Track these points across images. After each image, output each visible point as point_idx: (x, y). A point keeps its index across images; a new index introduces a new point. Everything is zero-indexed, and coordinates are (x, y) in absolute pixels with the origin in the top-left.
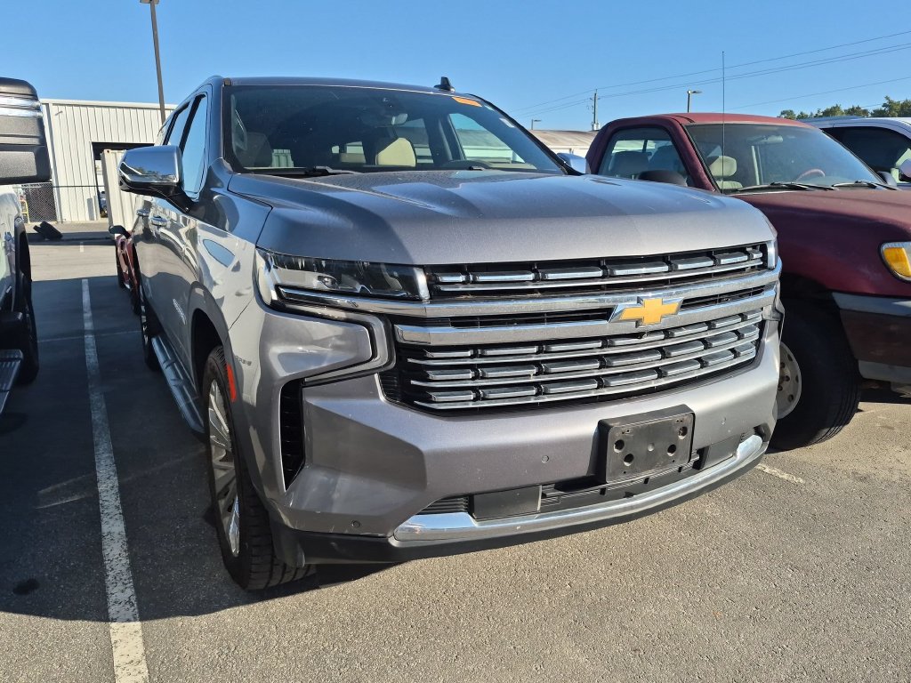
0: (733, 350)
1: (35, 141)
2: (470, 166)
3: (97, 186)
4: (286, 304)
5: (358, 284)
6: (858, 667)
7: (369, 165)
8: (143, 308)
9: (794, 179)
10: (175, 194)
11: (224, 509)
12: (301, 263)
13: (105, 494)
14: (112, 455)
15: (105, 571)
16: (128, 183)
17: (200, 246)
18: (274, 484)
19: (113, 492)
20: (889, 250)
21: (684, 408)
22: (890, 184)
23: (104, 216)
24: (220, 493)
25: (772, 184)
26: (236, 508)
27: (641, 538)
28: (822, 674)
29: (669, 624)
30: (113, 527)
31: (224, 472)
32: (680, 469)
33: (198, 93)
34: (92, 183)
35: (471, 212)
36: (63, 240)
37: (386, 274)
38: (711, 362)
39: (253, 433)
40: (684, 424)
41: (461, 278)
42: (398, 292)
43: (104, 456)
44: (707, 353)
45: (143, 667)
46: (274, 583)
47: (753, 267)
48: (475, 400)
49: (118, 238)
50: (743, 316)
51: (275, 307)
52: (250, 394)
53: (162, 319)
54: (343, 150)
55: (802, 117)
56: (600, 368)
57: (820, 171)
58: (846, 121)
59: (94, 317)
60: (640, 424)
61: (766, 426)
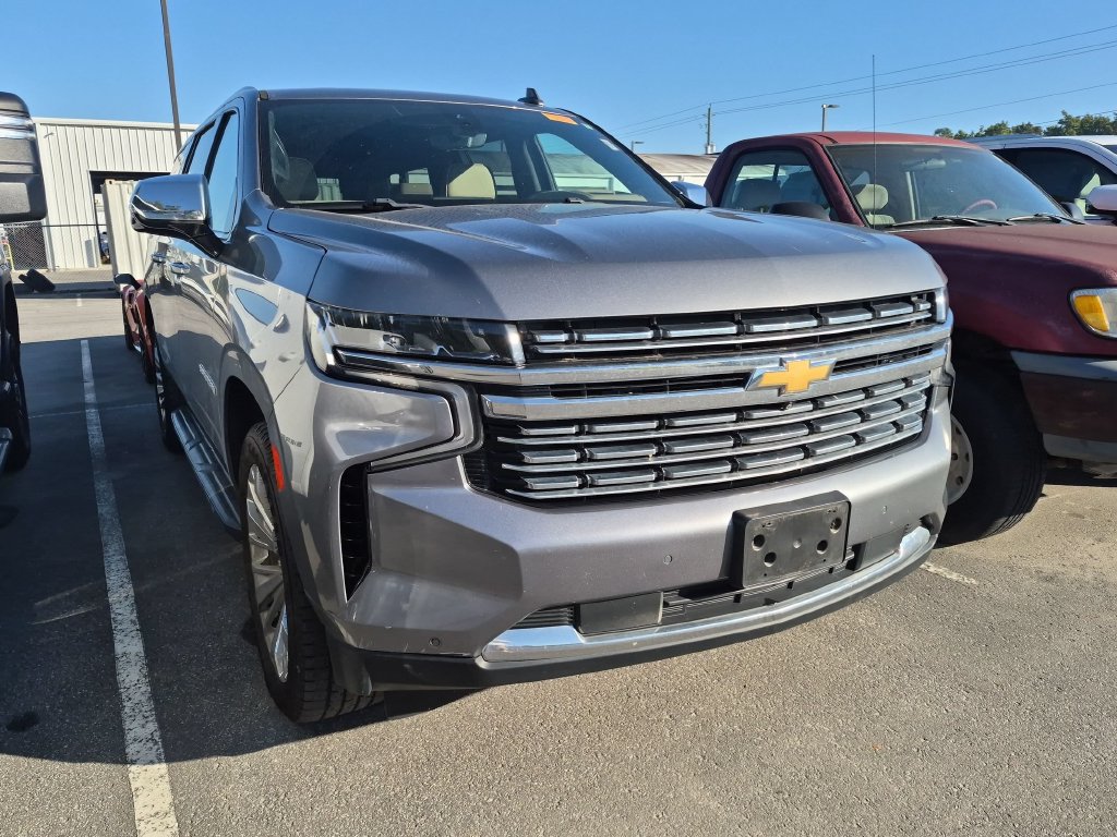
0: (895, 423)
1: (28, 170)
2: (565, 197)
3: (97, 225)
4: (347, 369)
5: (435, 345)
6: (1052, 811)
7: (438, 196)
8: (159, 376)
9: (960, 212)
10: (201, 235)
11: (267, 624)
12: (363, 319)
13: (117, 606)
14: (124, 557)
15: (121, 701)
16: (142, 221)
17: (232, 298)
18: (332, 592)
19: (127, 603)
20: (1079, 298)
21: (837, 496)
22: (1076, 217)
23: (107, 262)
24: (261, 605)
25: (935, 218)
26: (283, 623)
27: (780, 654)
28: (1008, 819)
29: (818, 760)
30: (129, 646)
31: (266, 576)
32: (831, 570)
33: (227, 109)
34: (92, 222)
35: (575, 254)
36: (56, 292)
37: (469, 331)
38: (868, 438)
39: (306, 529)
40: (837, 515)
41: (563, 337)
42: (485, 355)
43: (115, 558)
44: (865, 427)
45: (172, 820)
46: (331, 714)
47: (918, 321)
48: (581, 487)
49: (125, 288)
50: (907, 381)
51: (331, 374)
52: (301, 481)
53: (184, 389)
54: (404, 179)
55: (961, 137)
56: (734, 446)
57: (992, 203)
58: (1018, 141)
59: (97, 388)
60: (783, 515)
61: (934, 516)
